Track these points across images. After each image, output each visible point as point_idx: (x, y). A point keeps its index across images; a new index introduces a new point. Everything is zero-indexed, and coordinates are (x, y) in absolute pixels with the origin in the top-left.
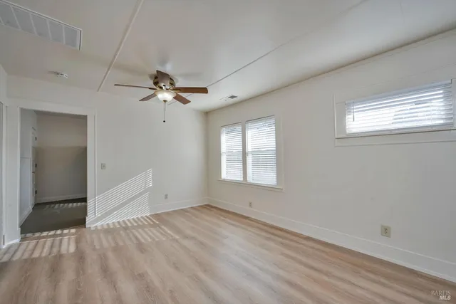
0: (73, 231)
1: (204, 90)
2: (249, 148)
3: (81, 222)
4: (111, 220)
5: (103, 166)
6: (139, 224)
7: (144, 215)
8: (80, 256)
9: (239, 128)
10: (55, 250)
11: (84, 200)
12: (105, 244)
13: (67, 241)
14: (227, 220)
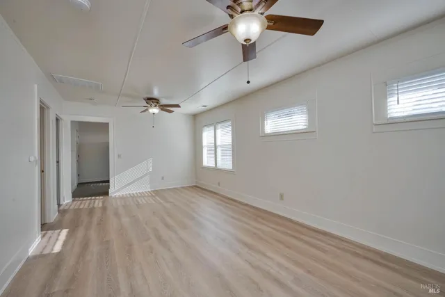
0: (101, 197)
1: (178, 106)
2: (219, 143)
3: (106, 193)
4: (125, 192)
5: (119, 156)
6: (142, 195)
7: (147, 190)
8: (104, 208)
9: (212, 128)
10: (91, 206)
11: (108, 181)
12: (119, 204)
13: (98, 202)
14: (200, 193)
